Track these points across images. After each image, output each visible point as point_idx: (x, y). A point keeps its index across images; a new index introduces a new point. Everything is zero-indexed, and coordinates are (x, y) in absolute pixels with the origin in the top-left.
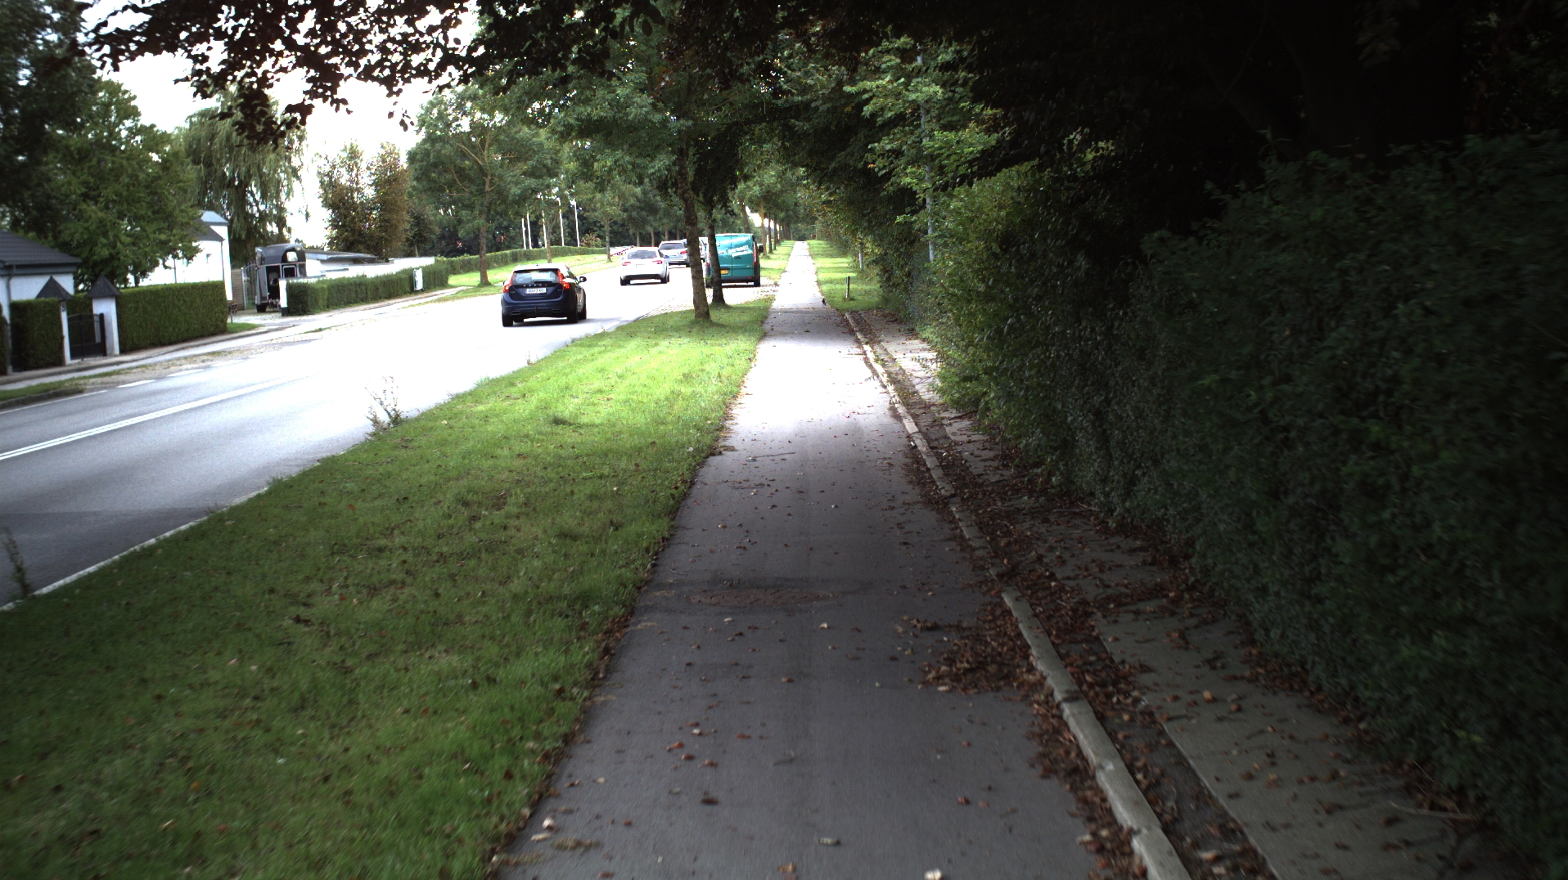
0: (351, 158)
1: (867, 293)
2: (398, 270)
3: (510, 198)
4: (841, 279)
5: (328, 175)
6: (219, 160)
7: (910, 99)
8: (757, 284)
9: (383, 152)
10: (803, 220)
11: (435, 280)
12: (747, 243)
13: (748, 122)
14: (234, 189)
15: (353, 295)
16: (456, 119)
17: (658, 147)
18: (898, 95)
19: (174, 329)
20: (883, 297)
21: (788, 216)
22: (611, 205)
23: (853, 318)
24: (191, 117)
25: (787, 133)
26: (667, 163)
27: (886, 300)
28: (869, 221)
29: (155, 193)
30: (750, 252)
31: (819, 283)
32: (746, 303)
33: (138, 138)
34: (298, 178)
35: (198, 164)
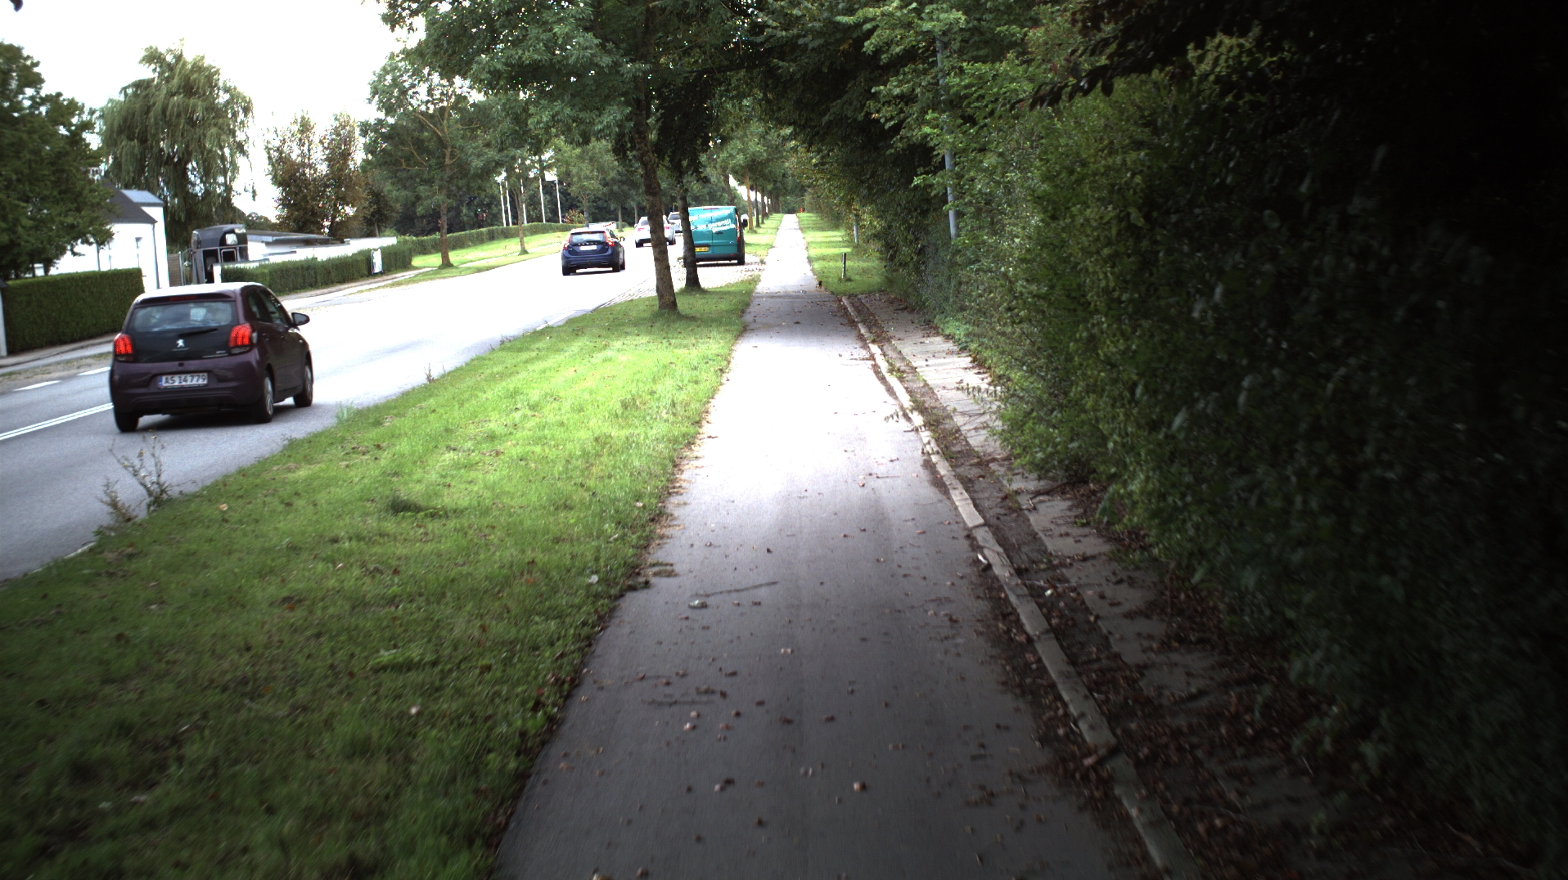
0: (302, 132)
1: (865, 271)
2: (355, 251)
3: (472, 172)
4: (838, 255)
5: (279, 150)
6: (154, 135)
7: (925, 29)
8: (741, 262)
9: (337, 124)
10: (792, 192)
11: (396, 262)
12: (729, 216)
13: (722, 69)
14: (172, 167)
15: (300, 280)
16: (413, 86)
17: (608, 97)
18: (909, 25)
19: (78, 324)
20: (886, 277)
21: (775, 188)
22: (587, 178)
23: (852, 304)
24: (125, 89)
25: (770, 82)
26: (619, 117)
27: (890, 282)
28: (870, 188)
29: (63, 171)
30: (733, 226)
31: (810, 260)
32: (727, 286)
33: (43, 109)
34: (243, 152)
35: (132, 140)
